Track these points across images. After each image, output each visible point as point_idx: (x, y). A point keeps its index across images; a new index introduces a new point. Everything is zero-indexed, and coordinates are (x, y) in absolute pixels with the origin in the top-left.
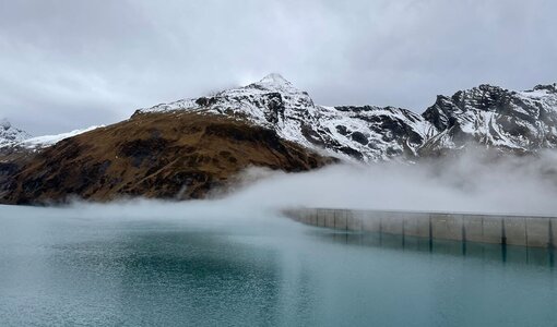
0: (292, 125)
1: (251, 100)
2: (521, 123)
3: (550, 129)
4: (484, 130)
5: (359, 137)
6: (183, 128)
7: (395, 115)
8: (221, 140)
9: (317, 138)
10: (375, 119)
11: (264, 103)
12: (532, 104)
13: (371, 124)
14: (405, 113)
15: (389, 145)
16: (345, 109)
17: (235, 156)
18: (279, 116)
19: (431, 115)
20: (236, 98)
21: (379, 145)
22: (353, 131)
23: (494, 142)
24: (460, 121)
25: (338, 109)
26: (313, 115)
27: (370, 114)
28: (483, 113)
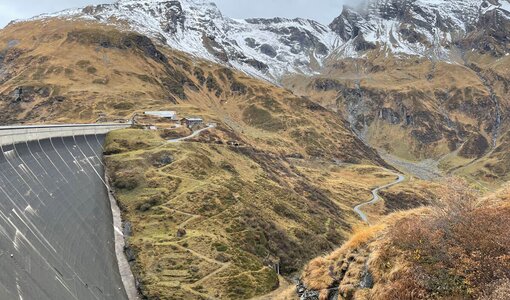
0: (193, 36)
1: (146, 8)
2: (419, 30)
3: (445, 35)
4: (385, 38)
5: (268, 50)
6: (43, 36)
7: (304, 27)
8: (83, 47)
9: (219, 50)
10: (284, 31)
11: (160, 11)
12: (430, 11)
13: (280, 36)
14: (313, 24)
15: (297, 56)
16: (255, 21)
17: (97, 66)
18: (178, 27)
19: (338, 26)
20: (129, 6)
21: (286, 58)
22: (262, 43)
23: (393, 50)
24: (363, 30)
25: (249, 21)
26: (220, 27)
27: (279, 26)
28: (385, 22)
